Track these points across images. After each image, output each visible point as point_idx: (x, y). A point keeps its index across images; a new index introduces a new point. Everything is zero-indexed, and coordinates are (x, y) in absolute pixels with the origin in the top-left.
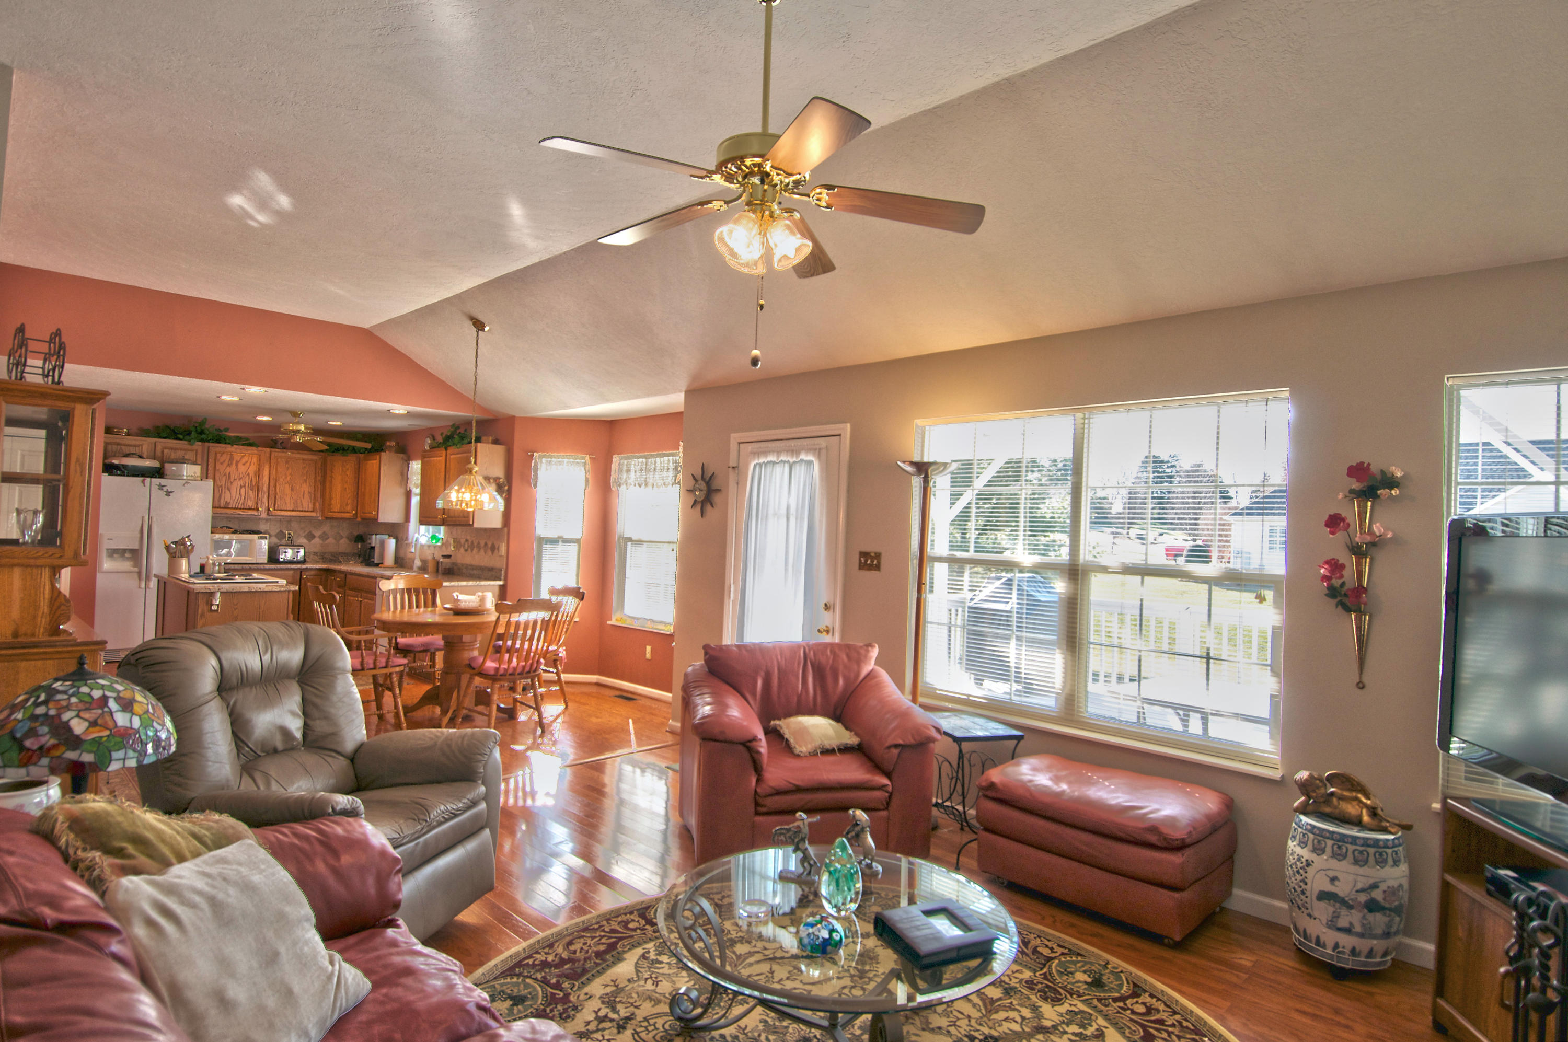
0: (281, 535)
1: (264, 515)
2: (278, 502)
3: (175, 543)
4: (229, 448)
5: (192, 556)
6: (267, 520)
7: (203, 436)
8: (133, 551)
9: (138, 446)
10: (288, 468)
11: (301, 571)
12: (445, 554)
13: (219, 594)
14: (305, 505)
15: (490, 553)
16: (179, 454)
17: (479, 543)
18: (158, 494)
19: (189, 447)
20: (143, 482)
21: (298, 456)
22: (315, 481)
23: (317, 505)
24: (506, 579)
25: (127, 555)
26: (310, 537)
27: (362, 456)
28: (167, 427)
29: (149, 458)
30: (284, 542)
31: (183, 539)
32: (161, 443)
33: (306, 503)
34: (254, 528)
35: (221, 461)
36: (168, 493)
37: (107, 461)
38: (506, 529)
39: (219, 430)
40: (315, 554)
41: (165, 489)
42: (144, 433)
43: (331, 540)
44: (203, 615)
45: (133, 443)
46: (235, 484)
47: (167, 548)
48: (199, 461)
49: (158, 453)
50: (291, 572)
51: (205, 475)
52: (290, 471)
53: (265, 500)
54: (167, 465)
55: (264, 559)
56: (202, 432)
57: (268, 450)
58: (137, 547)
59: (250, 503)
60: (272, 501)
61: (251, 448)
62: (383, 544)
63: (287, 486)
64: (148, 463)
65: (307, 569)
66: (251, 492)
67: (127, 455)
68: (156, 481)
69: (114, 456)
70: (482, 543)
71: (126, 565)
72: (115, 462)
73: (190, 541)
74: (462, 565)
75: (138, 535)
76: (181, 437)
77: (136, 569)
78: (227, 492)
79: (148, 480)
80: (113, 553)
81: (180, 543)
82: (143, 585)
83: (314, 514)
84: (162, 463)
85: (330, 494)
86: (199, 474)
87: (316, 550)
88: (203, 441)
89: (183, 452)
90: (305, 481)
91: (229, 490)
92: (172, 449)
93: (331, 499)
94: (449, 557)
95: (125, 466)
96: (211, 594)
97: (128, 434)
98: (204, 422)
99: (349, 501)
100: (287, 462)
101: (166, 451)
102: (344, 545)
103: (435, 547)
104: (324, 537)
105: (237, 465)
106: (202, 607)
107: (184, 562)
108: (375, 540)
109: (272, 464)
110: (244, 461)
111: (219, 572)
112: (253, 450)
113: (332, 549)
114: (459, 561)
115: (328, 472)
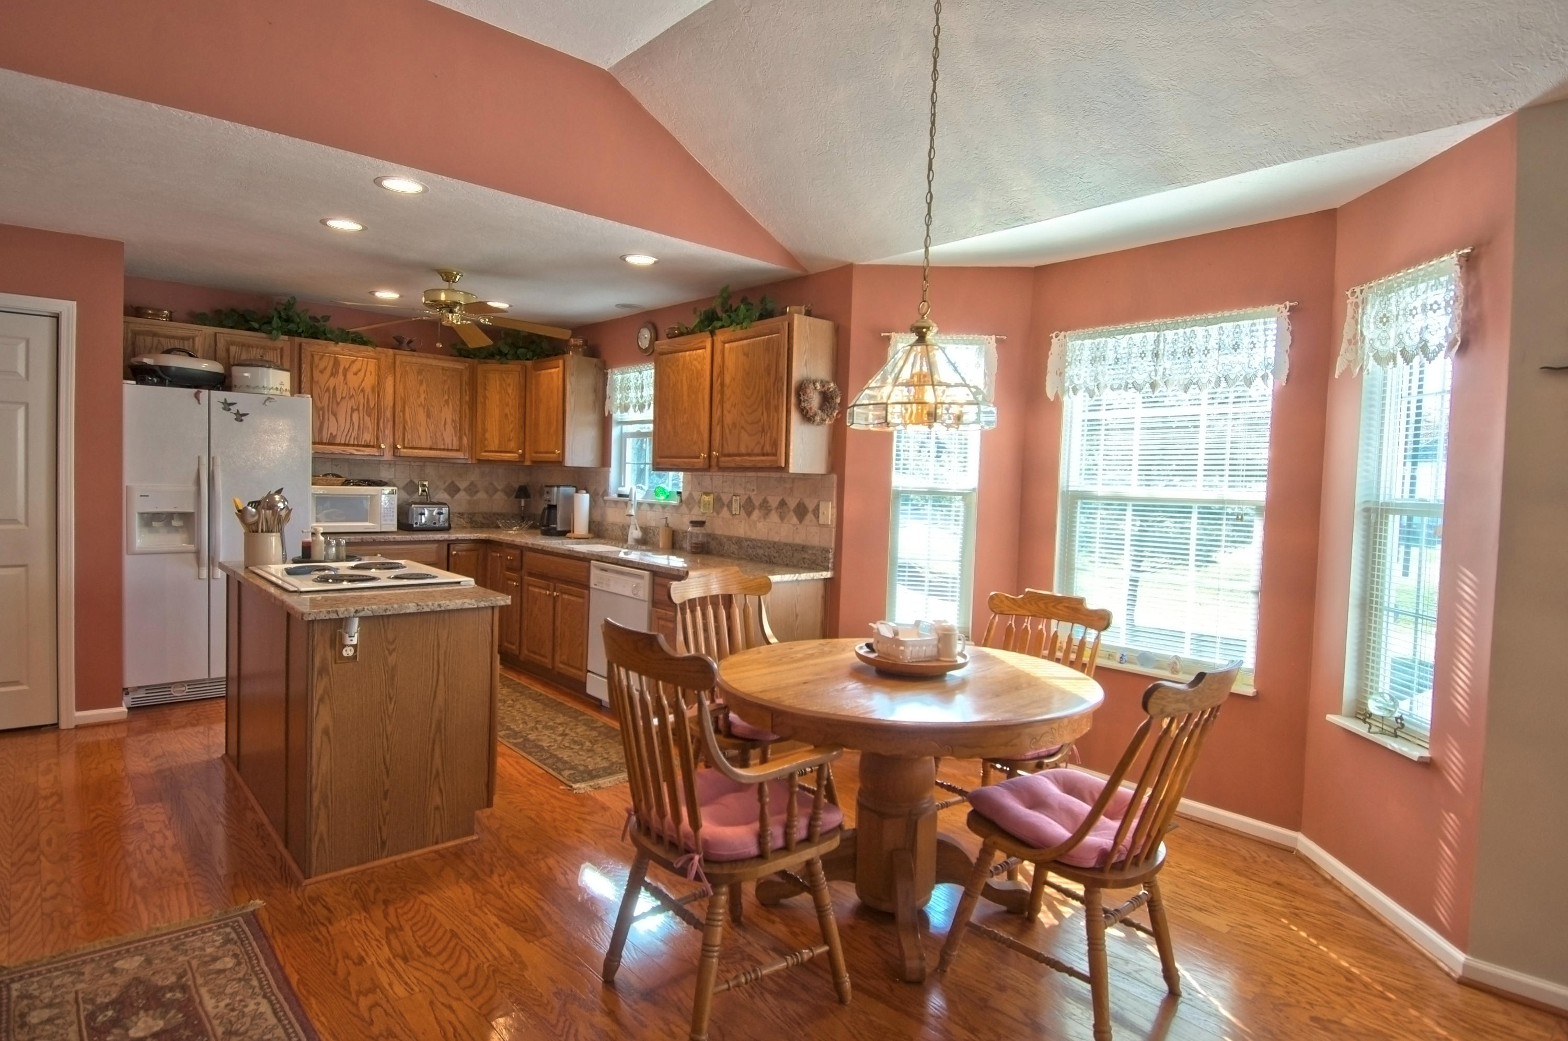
0: (411, 487)
1: (388, 456)
2: (408, 436)
3: (256, 504)
4: (332, 347)
5: (287, 528)
6: (389, 463)
7: (292, 326)
8: (187, 517)
9: (188, 338)
10: (421, 382)
11: (449, 544)
12: (695, 519)
13: (356, 621)
14: (448, 441)
15: (795, 520)
16: (255, 353)
17: (765, 501)
18: (222, 419)
19: (270, 343)
20: (197, 396)
21: (434, 362)
22: (461, 405)
23: (465, 440)
24: (837, 568)
25: (175, 523)
26: (453, 490)
27: (529, 363)
28: (233, 310)
29: (206, 357)
30: (416, 497)
31: (270, 496)
32: (226, 334)
33: (449, 437)
34: (372, 477)
35: (322, 366)
36: (240, 417)
37: (134, 361)
38: (834, 477)
39: (314, 319)
40: (461, 515)
41: (234, 409)
42: (197, 318)
43: (481, 495)
44: (324, 670)
45: (180, 333)
46: (344, 405)
47: (241, 513)
48: (287, 365)
49: (221, 352)
50: (435, 546)
51: (297, 388)
52: (424, 387)
53: (389, 432)
54: (236, 370)
55: (391, 524)
56: (288, 320)
57: (391, 351)
58: (191, 510)
59: (367, 437)
60: (399, 434)
61: (363, 347)
62: (570, 501)
63: (421, 410)
64: (205, 366)
65: (457, 541)
66: (367, 419)
67: (168, 352)
68: (219, 396)
69: (149, 352)
70: (774, 502)
71: (176, 541)
72: (148, 361)
73: (285, 500)
74: (729, 538)
75: (192, 488)
76: (256, 325)
77: (192, 547)
78: (332, 418)
79: (204, 393)
80: (150, 519)
81: (265, 504)
82: (204, 573)
83: (460, 455)
84: (228, 366)
85: (483, 423)
86: (287, 385)
87: (462, 510)
88: (289, 333)
89: (260, 352)
90: (447, 402)
91: (335, 415)
92: (243, 345)
93: (485, 431)
94: (700, 524)
95: (165, 369)
96: (341, 624)
97: (170, 318)
98: (290, 305)
99: (512, 435)
100: (419, 372)
101: (233, 349)
102: (500, 502)
103: (664, 506)
104: (472, 489)
105: (345, 375)
106: (322, 653)
107: (274, 540)
108: (559, 493)
109: (398, 375)
110: (355, 368)
111: (338, 559)
112: (368, 350)
113: (483, 508)
114: (718, 532)
115: (480, 389)
